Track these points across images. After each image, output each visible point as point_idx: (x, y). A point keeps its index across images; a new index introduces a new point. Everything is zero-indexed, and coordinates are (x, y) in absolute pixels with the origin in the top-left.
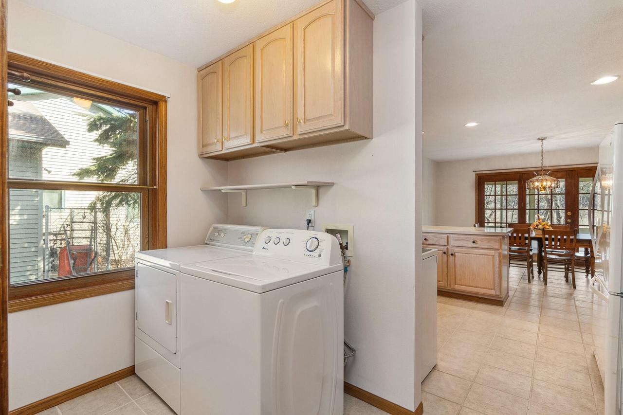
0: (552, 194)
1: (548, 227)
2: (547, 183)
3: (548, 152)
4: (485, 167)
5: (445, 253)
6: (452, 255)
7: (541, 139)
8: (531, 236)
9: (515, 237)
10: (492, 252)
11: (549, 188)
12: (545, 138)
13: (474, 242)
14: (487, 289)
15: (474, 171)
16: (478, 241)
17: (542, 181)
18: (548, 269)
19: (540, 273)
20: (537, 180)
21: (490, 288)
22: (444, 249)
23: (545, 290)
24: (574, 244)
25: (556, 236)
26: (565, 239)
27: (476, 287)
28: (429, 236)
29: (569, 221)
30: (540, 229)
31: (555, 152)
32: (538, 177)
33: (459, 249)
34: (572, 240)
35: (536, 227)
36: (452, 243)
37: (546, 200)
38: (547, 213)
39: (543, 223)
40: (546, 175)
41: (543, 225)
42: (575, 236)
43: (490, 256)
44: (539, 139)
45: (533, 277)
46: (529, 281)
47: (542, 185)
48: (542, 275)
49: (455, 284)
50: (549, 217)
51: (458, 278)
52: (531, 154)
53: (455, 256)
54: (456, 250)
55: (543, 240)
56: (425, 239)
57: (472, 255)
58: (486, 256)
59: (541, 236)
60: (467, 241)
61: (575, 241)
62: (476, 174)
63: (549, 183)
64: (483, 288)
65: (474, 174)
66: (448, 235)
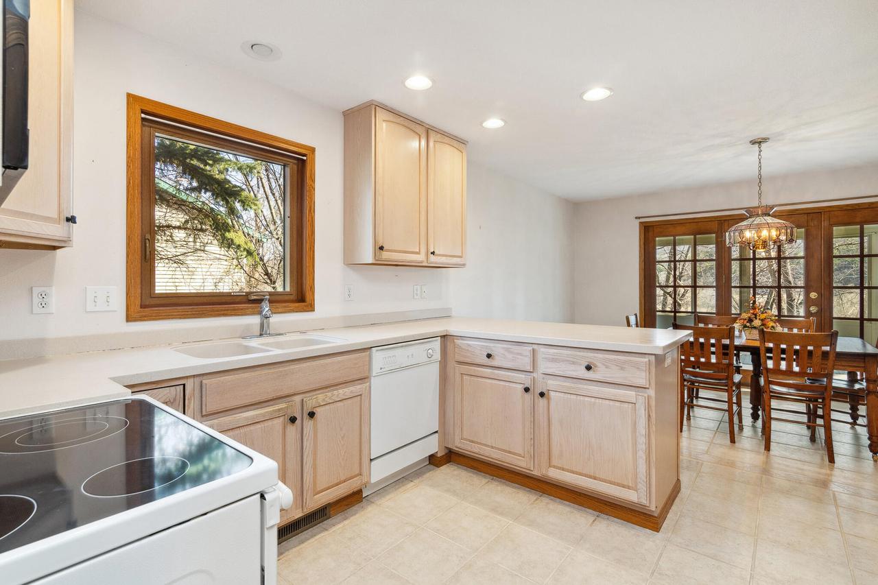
0: (779, 258)
1: (771, 324)
2: (769, 232)
3: (773, 178)
4: (657, 210)
5: (527, 390)
6: (542, 395)
7: (758, 142)
8: (737, 342)
9: (702, 344)
10: (630, 394)
11: (775, 242)
12: (765, 140)
13: (588, 368)
14: (618, 485)
15: (636, 218)
16: (598, 364)
17: (759, 227)
18: (774, 414)
19: (755, 416)
20: (749, 227)
21: (626, 483)
22: (526, 380)
23: (767, 462)
24: (830, 362)
25: (790, 345)
26: (810, 352)
27: (595, 478)
28: (496, 349)
29: (813, 309)
30: (755, 328)
31: (784, 178)
32: (751, 220)
33: (558, 383)
34: (825, 354)
35: (748, 324)
36: (543, 367)
37: (770, 272)
38: (770, 294)
39: (763, 316)
40: (769, 215)
41: (762, 320)
42: (833, 344)
43: (626, 405)
44: (753, 142)
45: (741, 428)
46: (733, 441)
47: (759, 237)
48: (759, 423)
49: (550, 466)
50: (774, 300)
51: (555, 451)
52: (739, 183)
53: (549, 399)
54: (552, 383)
55: (762, 352)
56: (489, 356)
57: (587, 399)
58: (618, 404)
59: (757, 344)
60: (574, 363)
61: (832, 356)
62: (641, 223)
63: (774, 233)
64: (611, 483)
65: (637, 222)
66: (535, 347)
